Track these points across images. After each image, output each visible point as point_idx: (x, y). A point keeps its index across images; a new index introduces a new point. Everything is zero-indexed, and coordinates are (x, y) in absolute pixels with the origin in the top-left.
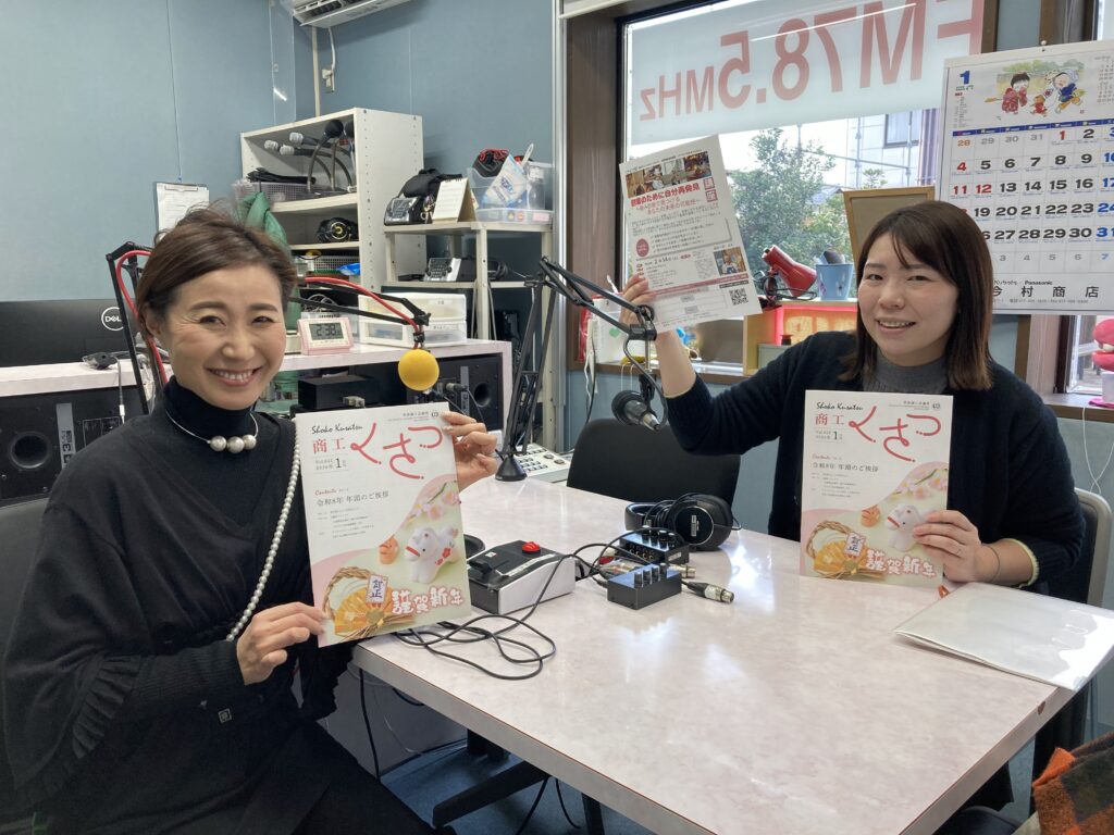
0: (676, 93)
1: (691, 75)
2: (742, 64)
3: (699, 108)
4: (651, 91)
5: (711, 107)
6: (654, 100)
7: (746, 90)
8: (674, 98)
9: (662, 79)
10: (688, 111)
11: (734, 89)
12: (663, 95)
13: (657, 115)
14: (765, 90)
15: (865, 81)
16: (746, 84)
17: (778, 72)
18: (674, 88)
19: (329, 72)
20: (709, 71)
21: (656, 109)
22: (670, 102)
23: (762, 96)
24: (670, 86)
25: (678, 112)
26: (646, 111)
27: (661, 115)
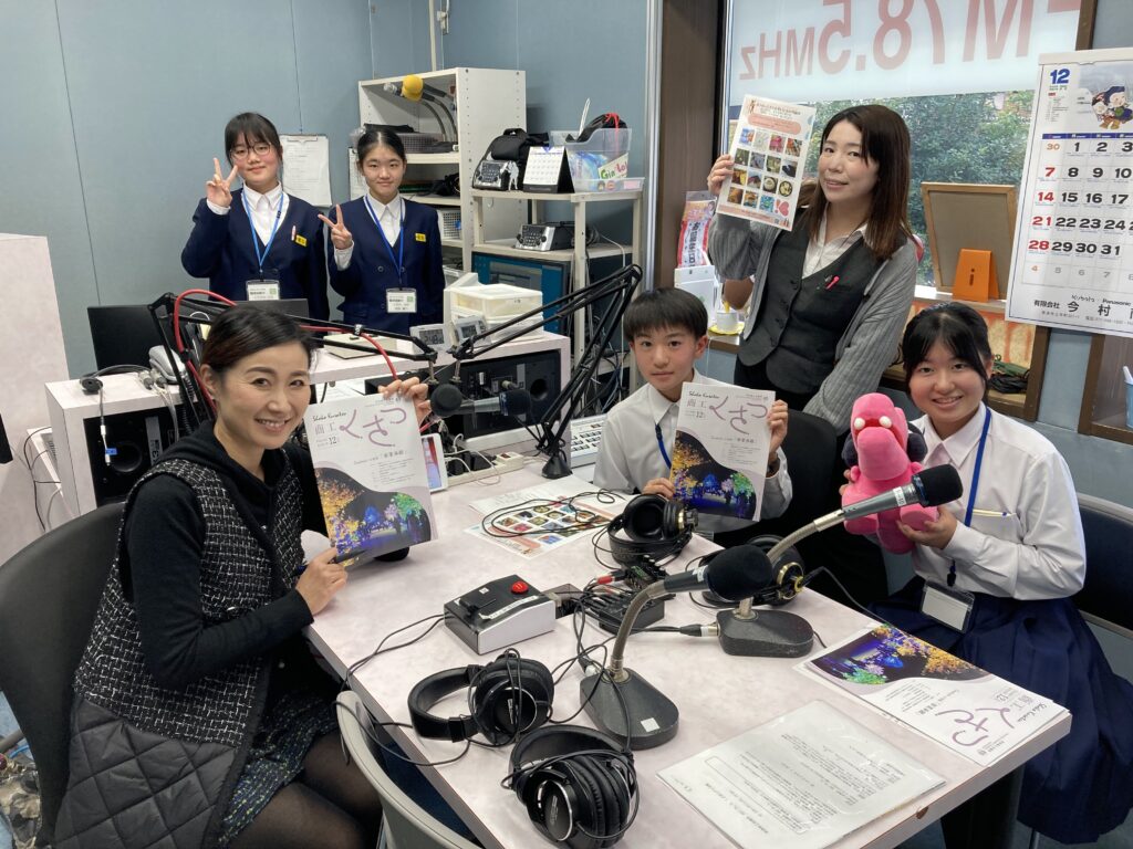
0: (776, 53)
1: (792, 34)
2: (843, 27)
3: (798, 72)
4: (751, 50)
5: (809, 72)
6: (754, 58)
7: (846, 55)
8: (774, 59)
9: (763, 37)
10: (787, 74)
11: (834, 54)
12: (764, 54)
13: (757, 76)
14: (864, 57)
15: (968, 55)
16: (845, 49)
17: (880, 37)
18: (774, 48)
19: (444, 14)
20: (810, 32)
21: (756, 70)
22: (770, 62)
23: (861, 65)
24: (770, 45)
25: (777, 75)
26: (747, 71)
27: (761, 76)
